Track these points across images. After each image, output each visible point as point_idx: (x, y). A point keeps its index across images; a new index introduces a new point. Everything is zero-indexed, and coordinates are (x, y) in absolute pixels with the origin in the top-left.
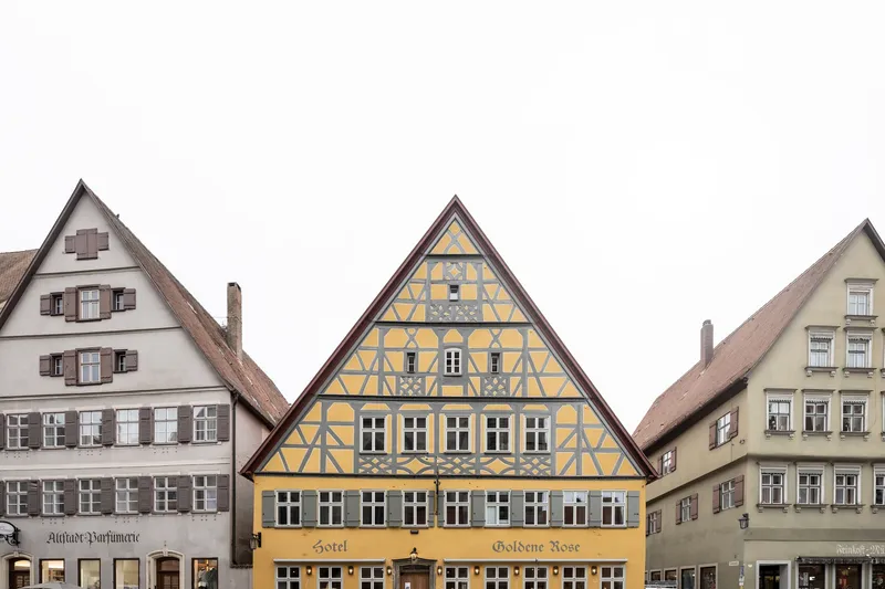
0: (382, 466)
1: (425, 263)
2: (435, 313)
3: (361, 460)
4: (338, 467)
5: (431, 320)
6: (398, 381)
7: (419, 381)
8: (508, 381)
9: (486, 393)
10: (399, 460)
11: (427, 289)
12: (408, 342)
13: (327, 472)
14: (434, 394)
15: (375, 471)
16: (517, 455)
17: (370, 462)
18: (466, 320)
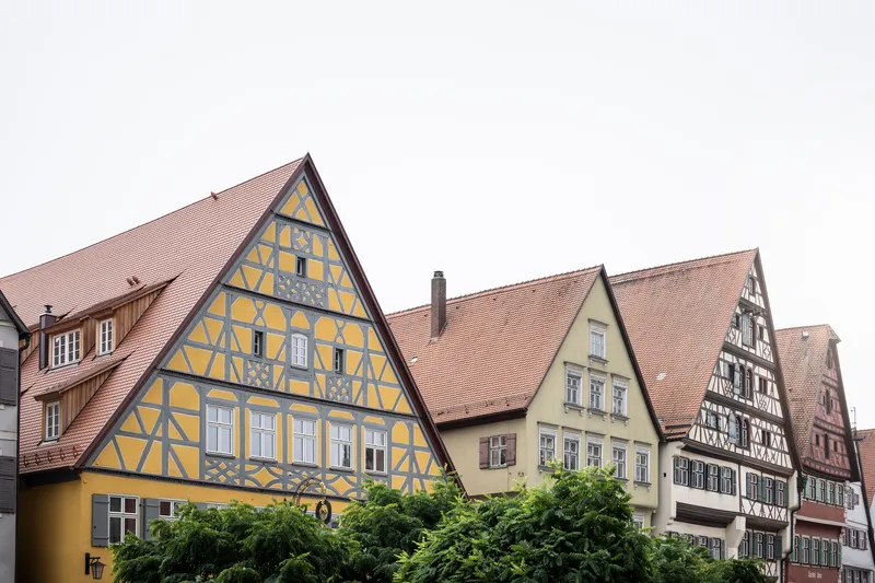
0: (230, 473)
1: (273, 223)
2: (283, 287)
3: (207, 464)
4: (182, 470)
5: (279, 295)
6: (245, 365)
7: (267, 369)
8: (351, 384)
9: (331, 396)
10: (248, 467)
11: (275, 255)
12: (256, 319)
13: (170, 475)
14: (281, 389)
15: (222, 479)
16: (359, 475)
17: (217, 467)
18: (313, 303)
